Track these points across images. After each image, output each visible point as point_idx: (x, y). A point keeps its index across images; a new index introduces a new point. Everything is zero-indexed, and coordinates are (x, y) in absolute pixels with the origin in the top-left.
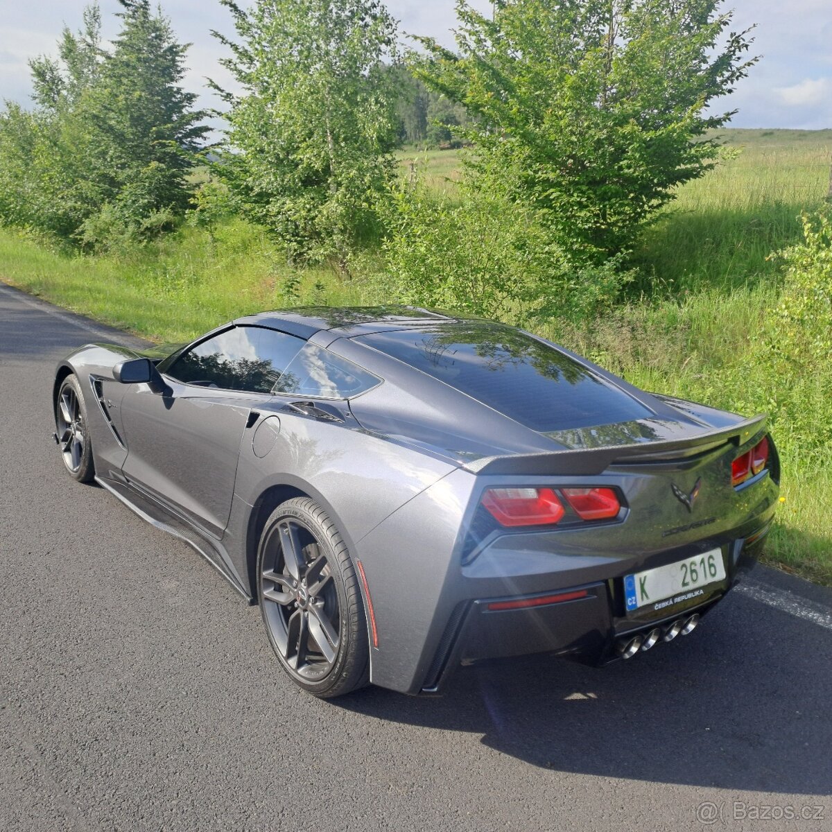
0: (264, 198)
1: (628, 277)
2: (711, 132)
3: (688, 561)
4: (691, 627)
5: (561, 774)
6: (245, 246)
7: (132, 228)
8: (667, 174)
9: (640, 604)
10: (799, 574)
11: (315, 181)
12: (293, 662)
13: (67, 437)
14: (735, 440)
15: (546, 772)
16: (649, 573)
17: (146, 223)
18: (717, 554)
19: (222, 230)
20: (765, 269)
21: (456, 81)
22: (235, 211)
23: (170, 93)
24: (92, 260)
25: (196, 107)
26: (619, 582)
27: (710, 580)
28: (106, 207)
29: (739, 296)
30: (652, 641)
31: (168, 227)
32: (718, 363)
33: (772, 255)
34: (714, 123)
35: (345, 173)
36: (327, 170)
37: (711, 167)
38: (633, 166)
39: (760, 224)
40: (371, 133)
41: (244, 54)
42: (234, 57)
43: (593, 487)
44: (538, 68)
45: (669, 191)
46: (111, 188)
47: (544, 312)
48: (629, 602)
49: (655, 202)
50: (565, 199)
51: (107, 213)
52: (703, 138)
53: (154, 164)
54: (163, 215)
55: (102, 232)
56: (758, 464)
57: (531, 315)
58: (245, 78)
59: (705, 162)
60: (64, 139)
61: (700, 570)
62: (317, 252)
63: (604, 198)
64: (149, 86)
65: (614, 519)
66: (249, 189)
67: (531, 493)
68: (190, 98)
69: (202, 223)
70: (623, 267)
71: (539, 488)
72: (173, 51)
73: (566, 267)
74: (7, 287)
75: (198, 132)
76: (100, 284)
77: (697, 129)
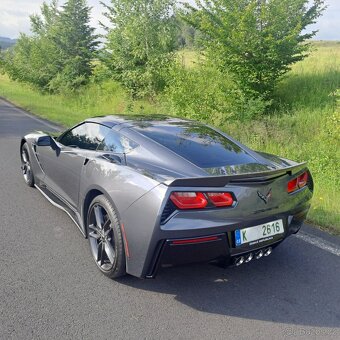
0: (120, 71)
1: (269, 103)
2: (307, 41)
3: (266, 225)
4: (269, 253)
5: (206, 314)
6: (114, 91)
7: (69, 83)
8: (287, 59)
9: (242, 242)
10: (327, 230)
11: (140, 64)
12: (99, 262)
13: (25, 168)
14: (289, 173)
15: (200, 312)
16: (247, 229)
17: (74, 81)
18: (280, 222)
19: (105, 84)
20: (328, 100)
21: (197, 20)
22: (109, 76)
23: (85, 28)
24: (53, 97)
25: (95, 33)
26: (233, 233)
27: (277, 233)
28: (58, 75)
29: (316, 112)
30: (250, 259)
31: (83, 83)
32: (306, 140)
33: (331, 94)
34: (308, 36)
35: (152, 60)
36: (146, 59)
37: (307, 56)
38: (272, 56)
39: (327, 81)
40: (164, 42)
41: (112, 11)
42: (109, 12)
43: (222, 192)
44: (232, 14)
45: (289, 66)
46: (60, 67)
47: (233, 118)
48: (237, 242)
49: (283, 71)
50: (243, 69)
51: (59, 77)
52: (303, 43)
53: (77, 57)
54: (81, 78)
55: (57, 85)
56: (303, 183)
57: (227, 120)
58: (113, 21)
59: (304, 53)
60: (43, 47)
61: (272, 229)
62: (142, 93)
63: (259, 69)
64: (76, 24)
65: (230, 206)
66: (114, 67)
67: (194, 195)
68: (93, 29)
69: (96, 81)
70: (266, 99)
71: (196, 192)
72: (86, 10)
73: (243, 99)
74: (17, 107)
75: (96, 44)
76: (55, 107)
77: (301, 39)
